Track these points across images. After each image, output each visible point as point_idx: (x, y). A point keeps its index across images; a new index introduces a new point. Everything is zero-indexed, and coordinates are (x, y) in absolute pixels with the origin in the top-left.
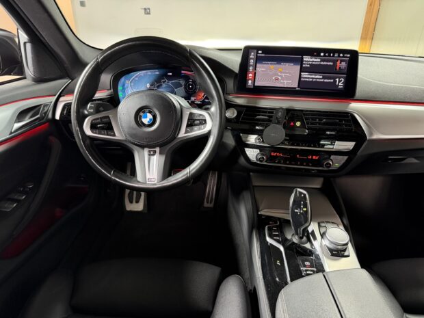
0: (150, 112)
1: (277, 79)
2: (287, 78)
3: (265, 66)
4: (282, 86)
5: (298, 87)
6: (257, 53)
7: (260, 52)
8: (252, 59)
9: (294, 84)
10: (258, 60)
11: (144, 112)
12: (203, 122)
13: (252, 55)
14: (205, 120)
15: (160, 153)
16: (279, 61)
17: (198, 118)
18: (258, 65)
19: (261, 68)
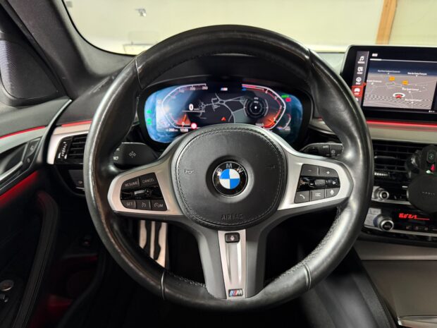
0: (235, 167)
1: (399, 97)
2: (415, 95)
3: (381, 76)
4: (407, 107)
5: (432, 109)
6: (371, 57)
7: (374, 55)
8: (361, 65)
9: (425, 104)
10: (371, 67)
11: (223, 168)
12: (334, 183)
13: (362, 60)
14: (337, 180)
15: (248, 239)
16: (404, 69)
17: (322, 175)
18: (370, 75)
19: (374, 80)
